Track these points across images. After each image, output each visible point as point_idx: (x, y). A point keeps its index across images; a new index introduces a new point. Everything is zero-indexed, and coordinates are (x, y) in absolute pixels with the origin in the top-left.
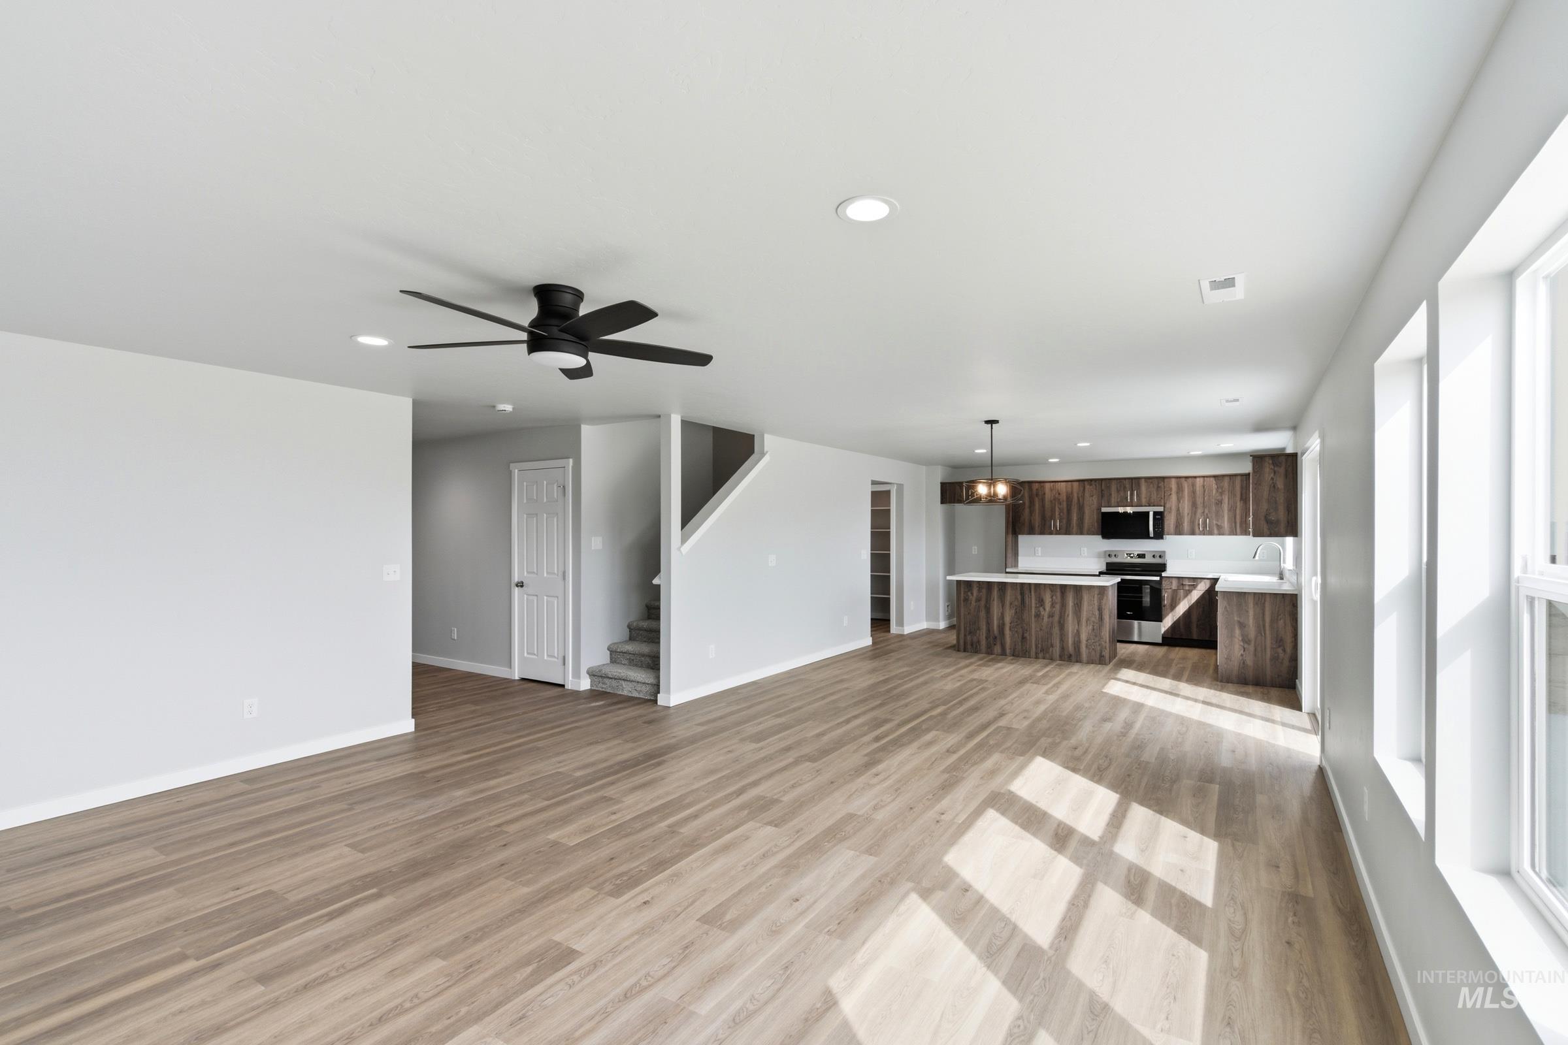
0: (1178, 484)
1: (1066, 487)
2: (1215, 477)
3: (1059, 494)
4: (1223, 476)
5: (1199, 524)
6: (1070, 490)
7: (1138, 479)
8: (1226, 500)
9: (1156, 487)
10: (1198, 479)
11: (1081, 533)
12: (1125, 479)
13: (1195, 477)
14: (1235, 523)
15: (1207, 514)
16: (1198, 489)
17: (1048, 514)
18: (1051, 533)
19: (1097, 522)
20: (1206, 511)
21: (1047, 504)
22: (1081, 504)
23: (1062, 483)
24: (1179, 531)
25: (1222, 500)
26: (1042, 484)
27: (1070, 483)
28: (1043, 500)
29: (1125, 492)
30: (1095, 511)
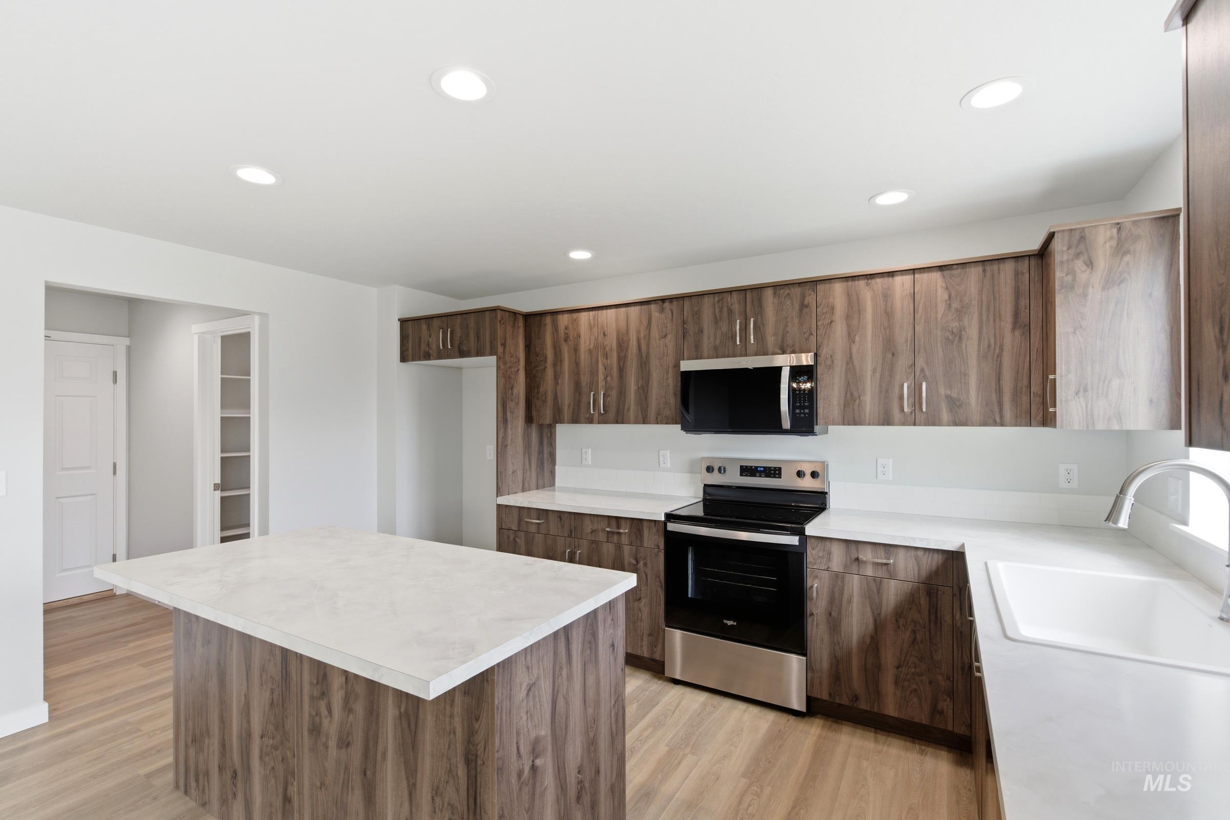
0: (849, 295)
1: (617, 320)
2: (941, 268)
3: (604, 335)
4: (964, 265)
5: (901, 398)
6: (623, 324)
7: (758, 289)
8: (973, 331)
9: (797, 306)
10: (898, 279)
11: (645, 421)
12: (730, 291)
13: (891, 274)
14: (999, 390)
15: (922, 370)
16: (898, 304)
17: (585, 380)
18: (590, 421)
19: (675, 395)
20: (920, 362)
21: (583, 357)
22: (644, 355)
23: (611, 312)
24: (852, 418)
25: (962, 329)
26: (575, 315)
27: (623, 310)
28: (576, 350)
29: (732, 323)
30: (671, 371)
